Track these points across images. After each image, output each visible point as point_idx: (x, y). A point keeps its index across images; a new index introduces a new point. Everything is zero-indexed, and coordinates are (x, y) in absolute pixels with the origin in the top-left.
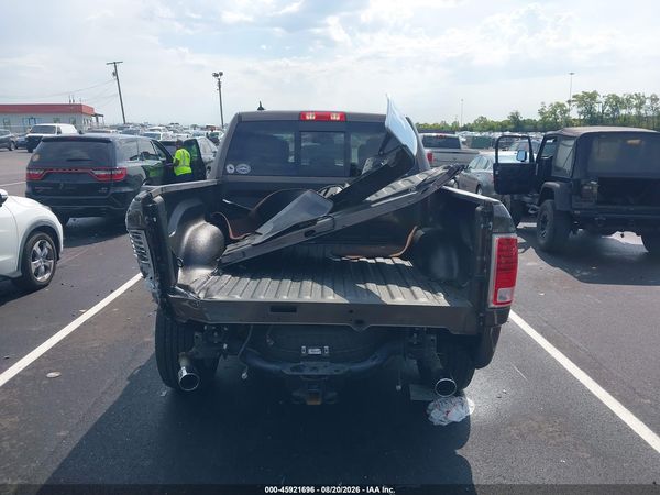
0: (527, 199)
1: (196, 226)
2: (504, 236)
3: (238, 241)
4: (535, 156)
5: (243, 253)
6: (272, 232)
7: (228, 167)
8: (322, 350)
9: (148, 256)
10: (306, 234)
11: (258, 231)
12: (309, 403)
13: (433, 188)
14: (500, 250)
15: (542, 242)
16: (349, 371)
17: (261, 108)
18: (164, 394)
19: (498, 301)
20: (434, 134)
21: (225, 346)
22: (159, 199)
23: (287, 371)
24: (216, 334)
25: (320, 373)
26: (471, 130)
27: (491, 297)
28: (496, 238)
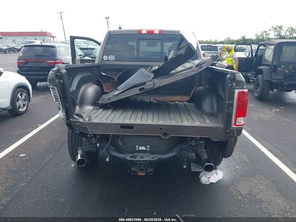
0: (249, 75)
1: (87, 85)
2: (241, 90)
3: (108, 93)
4: (254, 54)
5: (109, 99)
6: (124, 89)
7: (104, 57)
8: (146, 148)
9: (59, 100)
10: (140, 90)
11: (118, 88)
12: (139, 174)
13: (204, 67)
14: (239, 98)
15: (256, 95)
16: (160, 159)
17: (120, 28)
18: (73, 165)
19: (237, 124)
20: (206, 45)
21: (98, 145)
22: (64, 71)
23: (128, 158)
24: (93, 139)
25: (145, 159)
26: (223, 43)
27: (233, 122)
28: (237, 91)
